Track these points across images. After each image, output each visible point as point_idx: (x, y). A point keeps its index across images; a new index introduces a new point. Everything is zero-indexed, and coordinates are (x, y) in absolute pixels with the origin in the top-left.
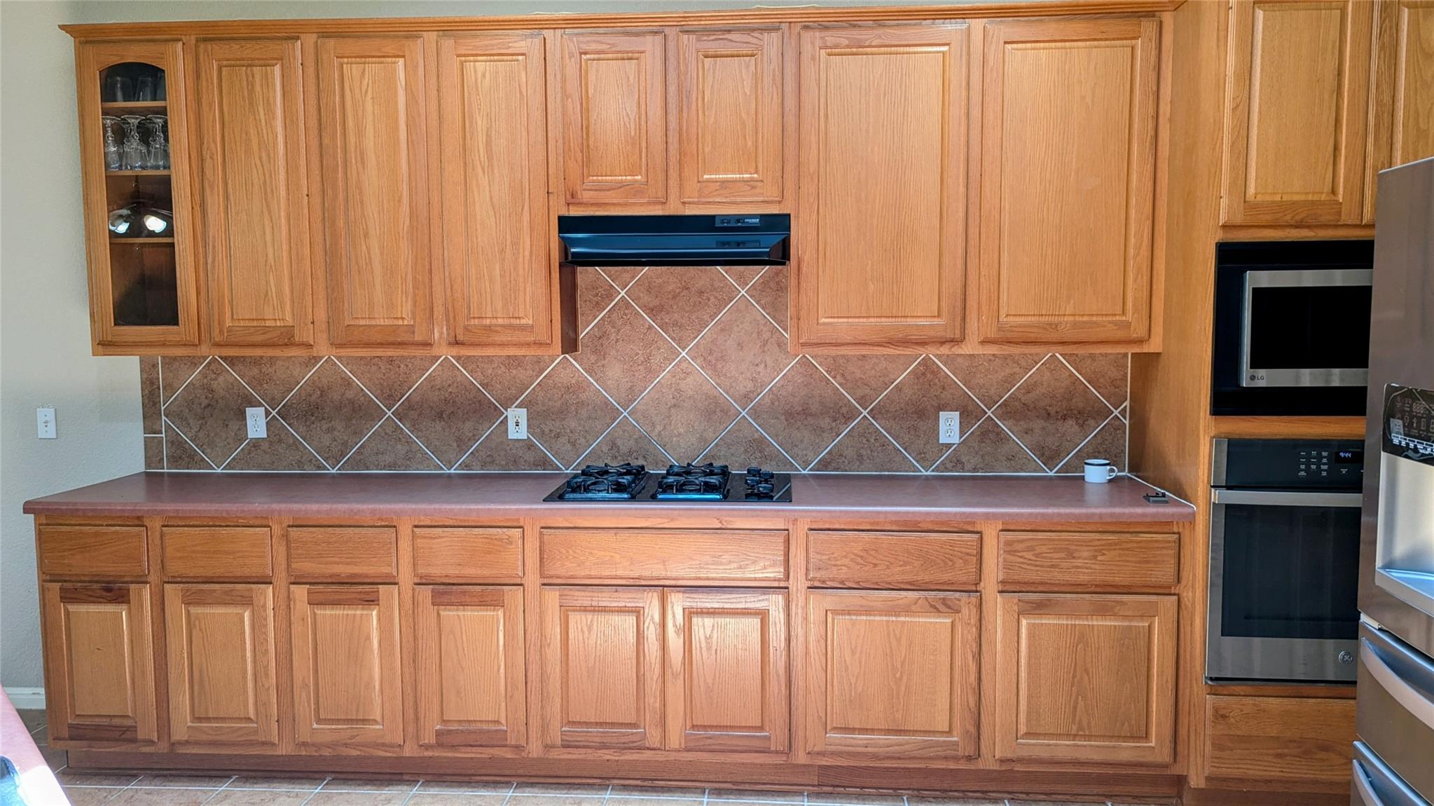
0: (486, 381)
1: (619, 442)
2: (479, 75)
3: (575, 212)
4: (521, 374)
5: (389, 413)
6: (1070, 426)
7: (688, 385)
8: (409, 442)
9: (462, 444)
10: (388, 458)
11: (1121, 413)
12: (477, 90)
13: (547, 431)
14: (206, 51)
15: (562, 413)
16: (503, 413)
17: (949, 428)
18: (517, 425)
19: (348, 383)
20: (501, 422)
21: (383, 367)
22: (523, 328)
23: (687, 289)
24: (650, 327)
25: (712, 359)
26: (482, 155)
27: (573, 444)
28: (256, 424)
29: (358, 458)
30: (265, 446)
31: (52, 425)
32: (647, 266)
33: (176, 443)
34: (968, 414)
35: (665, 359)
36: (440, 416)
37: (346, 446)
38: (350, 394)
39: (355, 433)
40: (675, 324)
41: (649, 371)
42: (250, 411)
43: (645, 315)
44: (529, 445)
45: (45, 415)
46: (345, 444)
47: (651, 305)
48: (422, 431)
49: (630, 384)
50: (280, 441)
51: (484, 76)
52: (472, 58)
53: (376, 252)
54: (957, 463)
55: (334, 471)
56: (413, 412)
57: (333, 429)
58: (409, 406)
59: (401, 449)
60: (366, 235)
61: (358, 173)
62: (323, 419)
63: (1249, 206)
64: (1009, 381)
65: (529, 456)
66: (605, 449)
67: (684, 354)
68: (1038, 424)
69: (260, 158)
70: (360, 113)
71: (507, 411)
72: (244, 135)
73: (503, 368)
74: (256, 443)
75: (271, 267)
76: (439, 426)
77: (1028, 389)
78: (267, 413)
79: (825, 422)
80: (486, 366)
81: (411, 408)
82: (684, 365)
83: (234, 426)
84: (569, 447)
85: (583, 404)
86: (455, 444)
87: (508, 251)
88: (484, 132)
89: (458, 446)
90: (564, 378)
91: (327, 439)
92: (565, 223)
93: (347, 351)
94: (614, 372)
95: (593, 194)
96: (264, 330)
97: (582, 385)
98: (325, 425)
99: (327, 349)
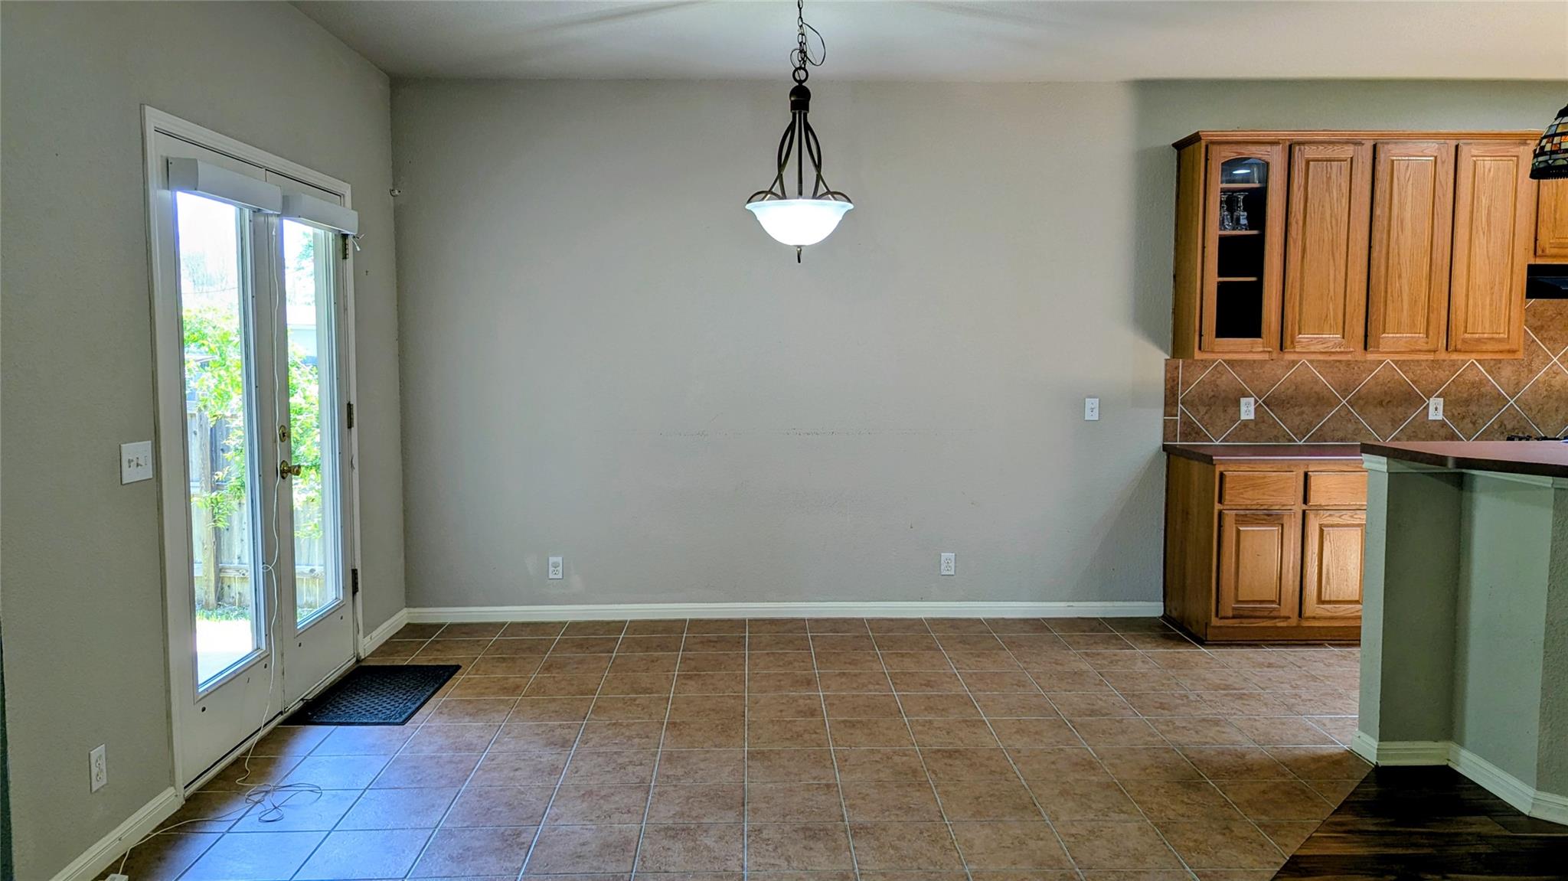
0: (1415, 379)
1: (1506, 422)
2: (1487, 170)
3: (1540, 262)
4: (1441, 374)
5: (1344, 402)
7: (1557, 382)
8: (1357, 422)
9: (1395, 423)
10: (1340, 434)
12: (1484, 178)
13: (1456, 414)
14: (1300, 150)
15: (1467, 402)
16: (1426, 402)
18: (1436, 409)
19: (1316, 381)
20: (1424, 408)
21: (1342, 369)
23: (1561, 314)
24: (1534, 341)
26: (1484, 223)
27: (1474, 423)
28: (1247, 410)
29: (1319, 434)
30: (1252, 426)
31: (1096, 411)
32: (1533, 298)
33: (1187, 423)
35: (1542, 363)
36: (1381, 403)
37: (1311, 425)
38: (1317, 388)
39: (1319, 415)
40: (1551, 338)
41: (1531, 371)
42: (1243, 401)
43: (1531, 334)
44: (1443, 424)
45: (1092, 403)
46: (1310, 423)
47: (1535, 325)
48: (1366, 414)
49: (1517, 381)
50: (1263, 422)
51: (1490, 170)
52: (1481, 158)
53: (1406, 288)
55: (1301, 443)
56: (1362, 401)
57: (1302, 413)
58: (1359, 397)
59: (1351, 427)
60: (1400, 276)
61: (1398, 234)
62: (1296, 406)
65: (1443, 432)
66: (1496, 427)
67: (1555, 360)
69: (1331, 222)
70: (1403, 194)
71: (1429, 400)
72: (1321, 208)
73: (1428, 370)
74: (1246, 423)
75: (1331, 298)
76: (1379, 411)
78: (1256, 402)
80: (1416, 368)
81: (1360, 398)
82: (1555, 367)
83: (1231, 410)
84: (1471, 425)
85: (1481, 395)
86: (1389, 424)
87: (1496, 288)
88: (1487, 206)
89: (1392, 425)
90: (1471, 376)
91: (1297, 421)
92: (1532, 270)
93: (1371, 357)
94: (1507, 372)
95: (1555, 251)
96: (1323, 342)
97: (1483, 382)
98: (1297, 410)
99: (1359, 354)
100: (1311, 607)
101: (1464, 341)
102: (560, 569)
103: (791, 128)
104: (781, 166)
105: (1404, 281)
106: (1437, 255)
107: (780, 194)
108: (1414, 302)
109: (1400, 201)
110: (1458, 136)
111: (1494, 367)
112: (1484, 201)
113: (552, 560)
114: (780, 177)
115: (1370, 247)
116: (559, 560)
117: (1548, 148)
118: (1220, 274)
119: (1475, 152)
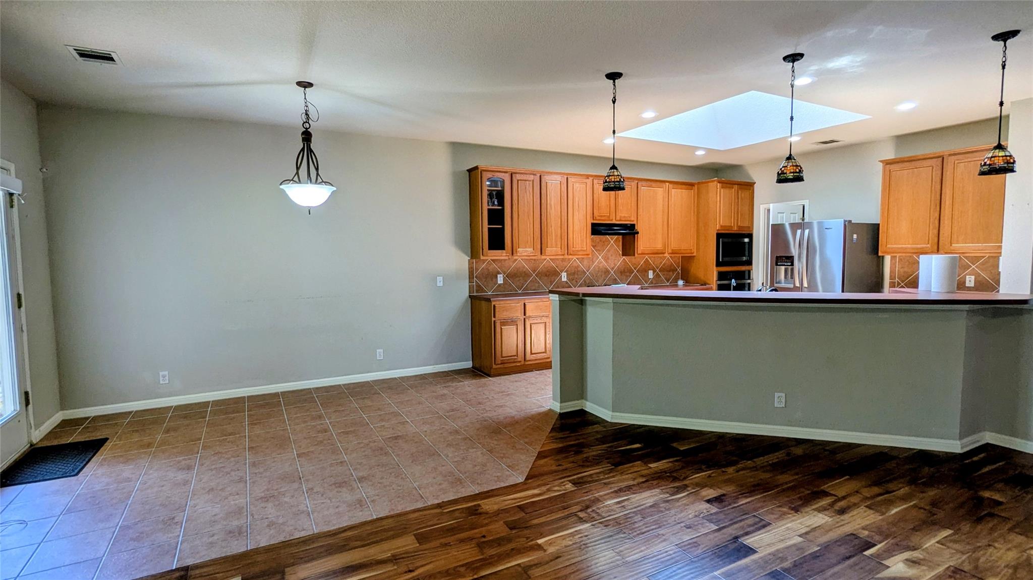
0: (557, 266)
1: (586, 281)
3: (595, 222)
4: (565, 264)
5: (534, 275)
6: (671, 273)
7: (601, 265)
8: (539, 283)
9: (551, 283)
10: (534, 288)
11: (679, 270)
12: (576, 191)
13: (571, 278)
14: (515, 176)
15: (574, 274)
17: (651, 275)
18: (564, 277)
19: (524, 267)
20: (561, 276)
21: (533, 262)
22: (584, 251)
24: (593, 251)
25: (606, 259)
26: (577, 207)
27: (576, 282)
28: (500, 280)
29: (526, 288)
30: (502, 286)
31: (442, 282)
32: (593, 235)
33: (478, 286)
34: (654, 272)
35: (596, 259)
36: (546, 276)
37: (523, 285)
38: (524, 270)
39: (525, 281)
40: (598, 250)
41: (593, 262)
42: (498, 276)
43: (593, 248)
44: (567, 283)
45: (440, 279)
47: (594, 245)
48: (542, 280)
49: (589, 266)
50: (506, 284)
51: (578, 188)
52: (575, 183)
53: (553, 231)
54: (652, 283)
55: (520, 292)
56: (540, 275)
57: (520, 280)
58: (539, 273)
59: (537, 285)
60: (551, 226)
61: (550, 210)
62: (517, 277)
63: (721, 226)
64: (661, 263)
65: (567, 285)
66: (583, 283)
67: (600, 257)
68: (666, 273)
69: (527, 205)
70: (551, 195)
71: (562, 274)
72: (524, 199)
73: (561, 262)
74: (500, 285)
75: (529, 234)
76: (546, 278)
77: (664, 265)
78: (503, 276)
79: (628, 274)
80: (557, 262)
82: (600, 261)
83: (494, 280)
85: (578, 271)
87: (582, 231)
88: (578, 201)
90: (575, 264)
91: (518, 283)
92: (593, 225)
93: (543, 257)
94: (585, 262)
95: (599, 218)
96: (526, 251)
97: (578, 266)
98: (518, 279)
99: (539, 257)
100: (529, 356)
101: (573, 251)
102: (167, 378)
103: (303, 150)
104: (298, 168)
105: (553, 228)
106: (563, 220)
107: (298, 181)
108: (556, 236)
109: (550, 198)
110: (568, 174)
111: (582, 260)
112: (577, 199)
113: (161, 373)
114: (297, 173)
115: (541, 215)
116: (166, 373)
117: (608, 180)
118: (489, 224)
119: (573, 181)
